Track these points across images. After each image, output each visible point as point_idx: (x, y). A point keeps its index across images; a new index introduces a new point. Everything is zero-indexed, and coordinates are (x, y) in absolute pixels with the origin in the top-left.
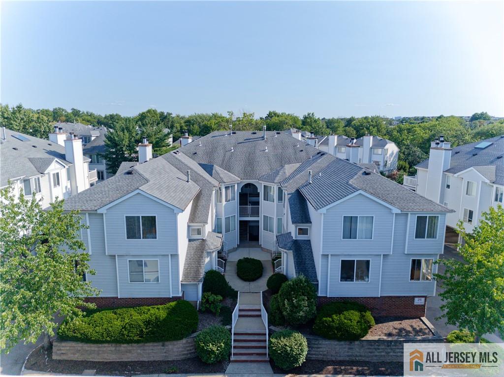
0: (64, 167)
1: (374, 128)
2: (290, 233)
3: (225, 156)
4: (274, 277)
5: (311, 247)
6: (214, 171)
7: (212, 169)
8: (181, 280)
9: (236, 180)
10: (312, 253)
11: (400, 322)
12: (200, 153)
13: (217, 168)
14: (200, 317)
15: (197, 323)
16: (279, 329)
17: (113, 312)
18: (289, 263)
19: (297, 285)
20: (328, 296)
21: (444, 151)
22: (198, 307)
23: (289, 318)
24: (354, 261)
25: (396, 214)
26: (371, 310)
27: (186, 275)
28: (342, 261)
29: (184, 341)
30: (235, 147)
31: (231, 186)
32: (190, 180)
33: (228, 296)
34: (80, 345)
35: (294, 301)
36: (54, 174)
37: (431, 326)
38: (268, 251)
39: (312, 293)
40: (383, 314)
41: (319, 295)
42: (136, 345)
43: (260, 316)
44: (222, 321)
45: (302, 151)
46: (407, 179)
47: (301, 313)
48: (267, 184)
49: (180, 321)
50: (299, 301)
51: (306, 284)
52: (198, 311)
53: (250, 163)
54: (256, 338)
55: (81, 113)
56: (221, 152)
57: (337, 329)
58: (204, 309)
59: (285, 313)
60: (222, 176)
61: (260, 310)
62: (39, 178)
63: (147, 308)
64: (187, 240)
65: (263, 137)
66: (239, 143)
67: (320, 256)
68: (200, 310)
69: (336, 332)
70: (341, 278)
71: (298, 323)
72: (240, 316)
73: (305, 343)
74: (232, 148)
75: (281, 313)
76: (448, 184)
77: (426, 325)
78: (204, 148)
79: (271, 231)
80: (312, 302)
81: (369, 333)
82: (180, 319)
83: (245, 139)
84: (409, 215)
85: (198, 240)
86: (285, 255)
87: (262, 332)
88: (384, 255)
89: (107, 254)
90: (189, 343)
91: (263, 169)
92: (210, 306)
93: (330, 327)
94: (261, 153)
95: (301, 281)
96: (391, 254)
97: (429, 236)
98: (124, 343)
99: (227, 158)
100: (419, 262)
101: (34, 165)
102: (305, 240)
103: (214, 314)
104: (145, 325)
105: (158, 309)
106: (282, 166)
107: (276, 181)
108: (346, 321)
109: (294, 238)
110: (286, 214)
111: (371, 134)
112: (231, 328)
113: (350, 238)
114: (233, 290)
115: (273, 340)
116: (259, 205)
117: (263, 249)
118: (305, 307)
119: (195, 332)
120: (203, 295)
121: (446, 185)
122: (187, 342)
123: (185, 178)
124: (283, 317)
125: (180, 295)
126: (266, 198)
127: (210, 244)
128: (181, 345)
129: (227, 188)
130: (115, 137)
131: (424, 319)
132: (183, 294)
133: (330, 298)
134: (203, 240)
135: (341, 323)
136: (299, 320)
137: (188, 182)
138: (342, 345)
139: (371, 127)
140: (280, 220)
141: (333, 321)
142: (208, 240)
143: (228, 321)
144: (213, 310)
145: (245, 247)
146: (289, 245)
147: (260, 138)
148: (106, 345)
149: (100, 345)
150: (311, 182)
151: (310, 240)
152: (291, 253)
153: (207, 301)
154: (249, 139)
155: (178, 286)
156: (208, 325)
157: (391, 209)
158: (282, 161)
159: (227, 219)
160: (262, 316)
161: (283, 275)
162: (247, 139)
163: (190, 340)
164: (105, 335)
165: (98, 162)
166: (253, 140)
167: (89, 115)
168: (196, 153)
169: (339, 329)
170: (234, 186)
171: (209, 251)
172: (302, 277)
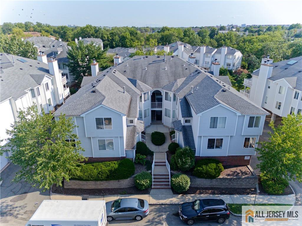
0: (50, 79)
1: (228, 40)
2: (180, 121)
3: (142, 73)
4: (172, 145)
5: (192, 129)
6: (137, 84)
7: (136, 83)
8: (125, 148)
9: (149, 89)
10: (192, 133)
11: (236, 168)
12: (128, 71)
13: (139, 82)
14: (135, 166)
15: (134, 170)
16: (175, 172)
17: (92, 165)
18: (180, 138)
19: (185, 152)
20: (201, 156)
21: (269, 67)
22: (134, 161)
23: (181, 168)
24: (215, 139)
25: (238, 116)
26: (222, 162)
27: (127, 146)
28: (209, 139)
29: (129, 179)
30: (147, 67)
31: (147, 93)
32: (125, 92)
33: (148, 155)
34: (78, 181)
35: (183, 160)
36: (45, 84)
37: (252, 170)
38: (167, 127)
39: (192, 156)
40: (229, 164)
41: (196, 155)
42: (105, 181)
43: (165, 165)
44: (146, 168)
45: (187, 69)
46: (246, 81)
47: (187, 166)
48: (167, 91)
49: (126, 170)
50: (186, 160)
51: (190, 151)
52: (134, 163)
53: (157, 77)
54: (164, 177)
55: (42, 25)
56: (139, 70)
57: (205, 173)
58: (137, 162)
59: (178, 165)
60: (142, 87)
61: (165, 162)
62: (38, 88)
63: (109, 162)
64: (126, 126)
65: (164, 60)
66: (150, 64)
67: (197, 137)
68: (135, 163)
69: (204, 175)
70: (208, 147)
71: (185, 170)
72: (155, 165)
73: (189, 180)
74: (146, 68)
75: (177, 165)
76: (269, 86)
77: (249, 170)
78: (130, 68)
79: (169, 117)
80: (193, 160)
81: (221, 174)
82: (126, 169)
83: (153, 61)
84: (246, 116)
85: (132, 126)
86: (178, 133)
87: (167, 174)
88: (230, 136)
89: (86, 137)
90: (131, 180)
91: (165, 81)
92: (140, 161)
93: (201, 173)
94: (163, 70)
95: (187, 150)
96: (235, 135)
97: (255, 126)
98: (99, 181)
99: (143, 74)
100: (249, 139)
101: (34, 79)
102: (189, 126)
103: (142, 165)
104: (109, 172)
105: (114, 163)
106: (176, 80)
107: (172, 90)
108: (209, 169)
109: (183, 125)
110: (178, 109)
111: (226, 45)
112: (151, 172)
113: (214, 128)
114: (151, 151)
115: (173, 179)
116: (162, 102)
117: (164, 126)
118: (189, 162)
119: (134, 174)
120: (136, 155)
121: (268, 87)
122: (130, 180)
123: (122, 90)
124: (178, 166)
125: (125, 156)
126: (166, 99)
127: (138, 128)
128: (127, 181)
129: (144, 94)
130: (73, 53)
131: (249, 166)
132: (126, 156)
133: (201, 157)
134: (134, 126)
135: (207, 171)
136: (186, 169)
137: (124, 93)
138: (207, 180)
139: (226, 40)
140: (174, 111)
141: (203, 170)
142: (137, 126)
143: (150, 168)
144: (142, 163)
145: (154, 124)
146: (180, 128)
147: (162, 60)
148: (91, 181)
149: (88, 182)
150: (192, 92)
151: (191, 126)
152: (181, 133)
153: (138, 158)
154: (156, 61)
155: (124, 151)
156: (140, 171)
157: (236, 113)
158: (176, 76)
159: (145, 111)
160: (167, 165)
161: (176, 143)
162: (154, 61)
163: (131, 179)
164: (90, 177)
165: (64, 68)
166: (158, 62)
167: (48, 27)
168: (125, 71)
169: (206, 173)
170: (149, 92)
171: (138, 132)
172: (188, 148)
